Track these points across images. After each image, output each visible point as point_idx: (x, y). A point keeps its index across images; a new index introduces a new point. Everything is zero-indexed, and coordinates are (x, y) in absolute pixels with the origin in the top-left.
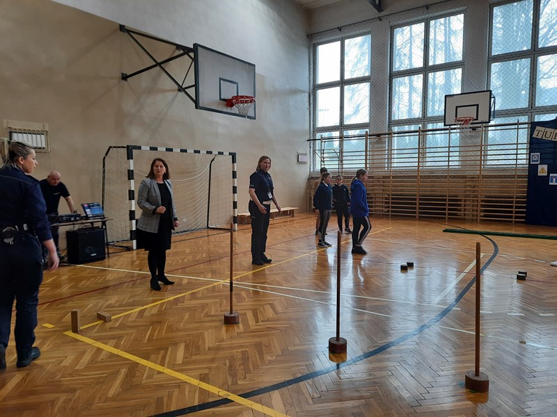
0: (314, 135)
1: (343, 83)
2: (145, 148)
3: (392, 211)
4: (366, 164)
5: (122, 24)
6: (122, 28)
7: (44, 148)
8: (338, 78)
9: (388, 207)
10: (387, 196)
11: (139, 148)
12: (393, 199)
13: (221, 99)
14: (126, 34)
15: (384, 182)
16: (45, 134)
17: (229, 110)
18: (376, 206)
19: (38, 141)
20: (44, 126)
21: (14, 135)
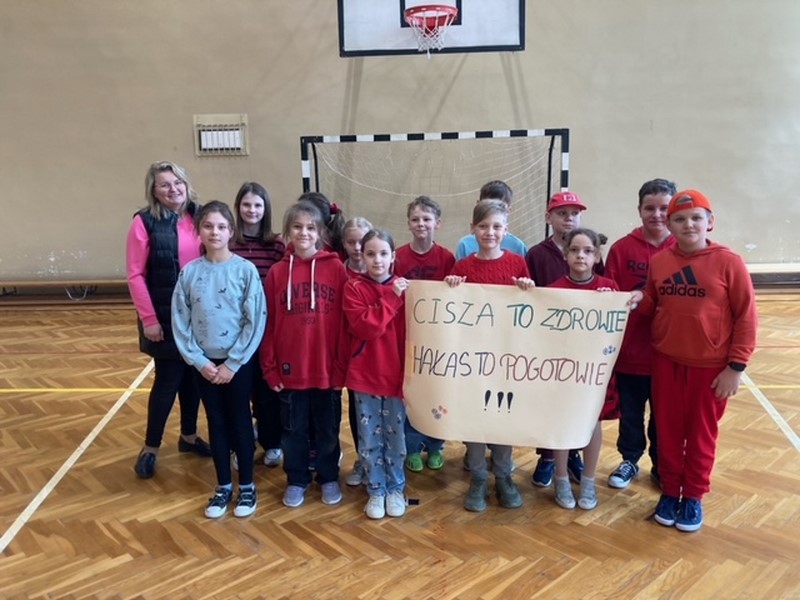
7: (239, 149)
16: (241, 127)
19: (231, 140)
20: (241, 117)
21: (203, 133)
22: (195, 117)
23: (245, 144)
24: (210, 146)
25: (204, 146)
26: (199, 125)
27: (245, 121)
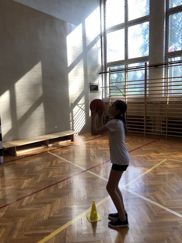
0: (106, 69)
1: (127, 24)
3: (169, 133)
4: (146, 91)
8: (123, 21)
9: (165, 129)
10: (164, 119)
12: (169, 122)
15: (161, 107)
18: (154, 128)
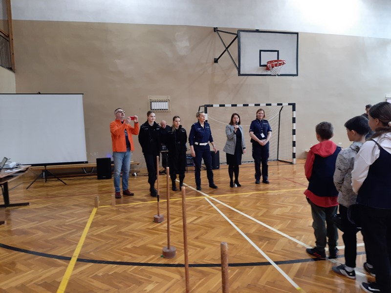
2: (216, 106)
5: (215, 27)
6: (215, 30)
7: (167, 109)
11: (212, 106)
13: (261, 66)
14: (216, 33)
16: (168, 101)
17: (269, 73)
19: (164, 106)
20: (168, 97)
21: (153, 103)
22: (149, 96)
23: (169, 107)
24: (156, 108)
25: (153, 108)
26: (151, 100)
27: (169, 99)
